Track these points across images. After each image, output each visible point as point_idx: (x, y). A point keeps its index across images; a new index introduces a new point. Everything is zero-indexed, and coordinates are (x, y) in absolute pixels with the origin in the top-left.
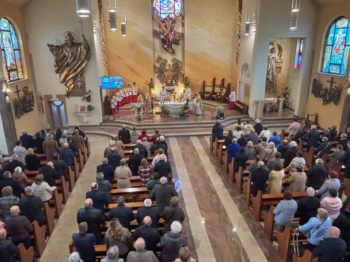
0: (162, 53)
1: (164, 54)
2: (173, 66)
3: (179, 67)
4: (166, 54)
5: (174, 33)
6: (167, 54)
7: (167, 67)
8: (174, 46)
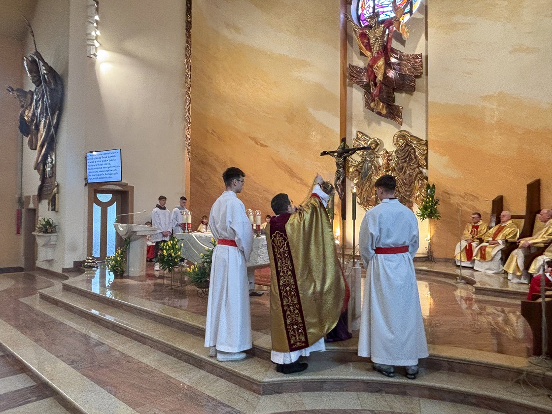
0: (369, 125)
1: (374, 124)
2: (397, 157)
3: (416, 157)
4: (379, 124)
5: (400, 59)
6: (383, 123)
7: (381, 161)
8: (400, 99)
